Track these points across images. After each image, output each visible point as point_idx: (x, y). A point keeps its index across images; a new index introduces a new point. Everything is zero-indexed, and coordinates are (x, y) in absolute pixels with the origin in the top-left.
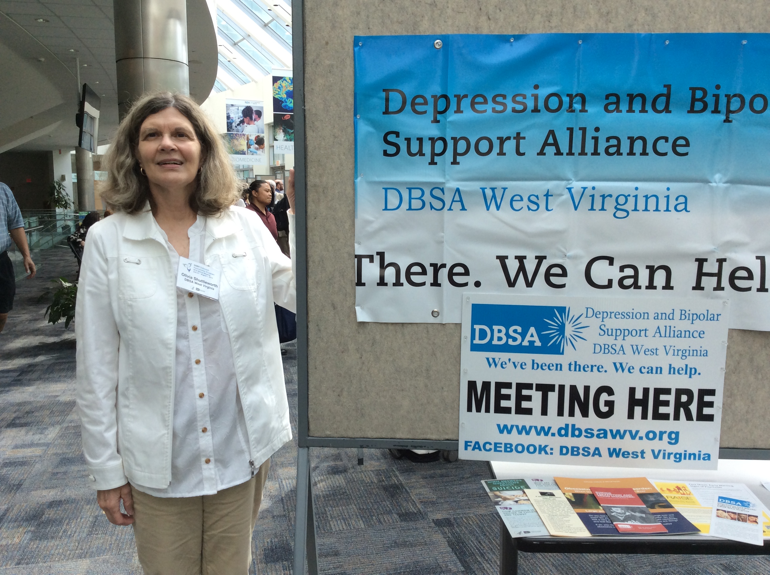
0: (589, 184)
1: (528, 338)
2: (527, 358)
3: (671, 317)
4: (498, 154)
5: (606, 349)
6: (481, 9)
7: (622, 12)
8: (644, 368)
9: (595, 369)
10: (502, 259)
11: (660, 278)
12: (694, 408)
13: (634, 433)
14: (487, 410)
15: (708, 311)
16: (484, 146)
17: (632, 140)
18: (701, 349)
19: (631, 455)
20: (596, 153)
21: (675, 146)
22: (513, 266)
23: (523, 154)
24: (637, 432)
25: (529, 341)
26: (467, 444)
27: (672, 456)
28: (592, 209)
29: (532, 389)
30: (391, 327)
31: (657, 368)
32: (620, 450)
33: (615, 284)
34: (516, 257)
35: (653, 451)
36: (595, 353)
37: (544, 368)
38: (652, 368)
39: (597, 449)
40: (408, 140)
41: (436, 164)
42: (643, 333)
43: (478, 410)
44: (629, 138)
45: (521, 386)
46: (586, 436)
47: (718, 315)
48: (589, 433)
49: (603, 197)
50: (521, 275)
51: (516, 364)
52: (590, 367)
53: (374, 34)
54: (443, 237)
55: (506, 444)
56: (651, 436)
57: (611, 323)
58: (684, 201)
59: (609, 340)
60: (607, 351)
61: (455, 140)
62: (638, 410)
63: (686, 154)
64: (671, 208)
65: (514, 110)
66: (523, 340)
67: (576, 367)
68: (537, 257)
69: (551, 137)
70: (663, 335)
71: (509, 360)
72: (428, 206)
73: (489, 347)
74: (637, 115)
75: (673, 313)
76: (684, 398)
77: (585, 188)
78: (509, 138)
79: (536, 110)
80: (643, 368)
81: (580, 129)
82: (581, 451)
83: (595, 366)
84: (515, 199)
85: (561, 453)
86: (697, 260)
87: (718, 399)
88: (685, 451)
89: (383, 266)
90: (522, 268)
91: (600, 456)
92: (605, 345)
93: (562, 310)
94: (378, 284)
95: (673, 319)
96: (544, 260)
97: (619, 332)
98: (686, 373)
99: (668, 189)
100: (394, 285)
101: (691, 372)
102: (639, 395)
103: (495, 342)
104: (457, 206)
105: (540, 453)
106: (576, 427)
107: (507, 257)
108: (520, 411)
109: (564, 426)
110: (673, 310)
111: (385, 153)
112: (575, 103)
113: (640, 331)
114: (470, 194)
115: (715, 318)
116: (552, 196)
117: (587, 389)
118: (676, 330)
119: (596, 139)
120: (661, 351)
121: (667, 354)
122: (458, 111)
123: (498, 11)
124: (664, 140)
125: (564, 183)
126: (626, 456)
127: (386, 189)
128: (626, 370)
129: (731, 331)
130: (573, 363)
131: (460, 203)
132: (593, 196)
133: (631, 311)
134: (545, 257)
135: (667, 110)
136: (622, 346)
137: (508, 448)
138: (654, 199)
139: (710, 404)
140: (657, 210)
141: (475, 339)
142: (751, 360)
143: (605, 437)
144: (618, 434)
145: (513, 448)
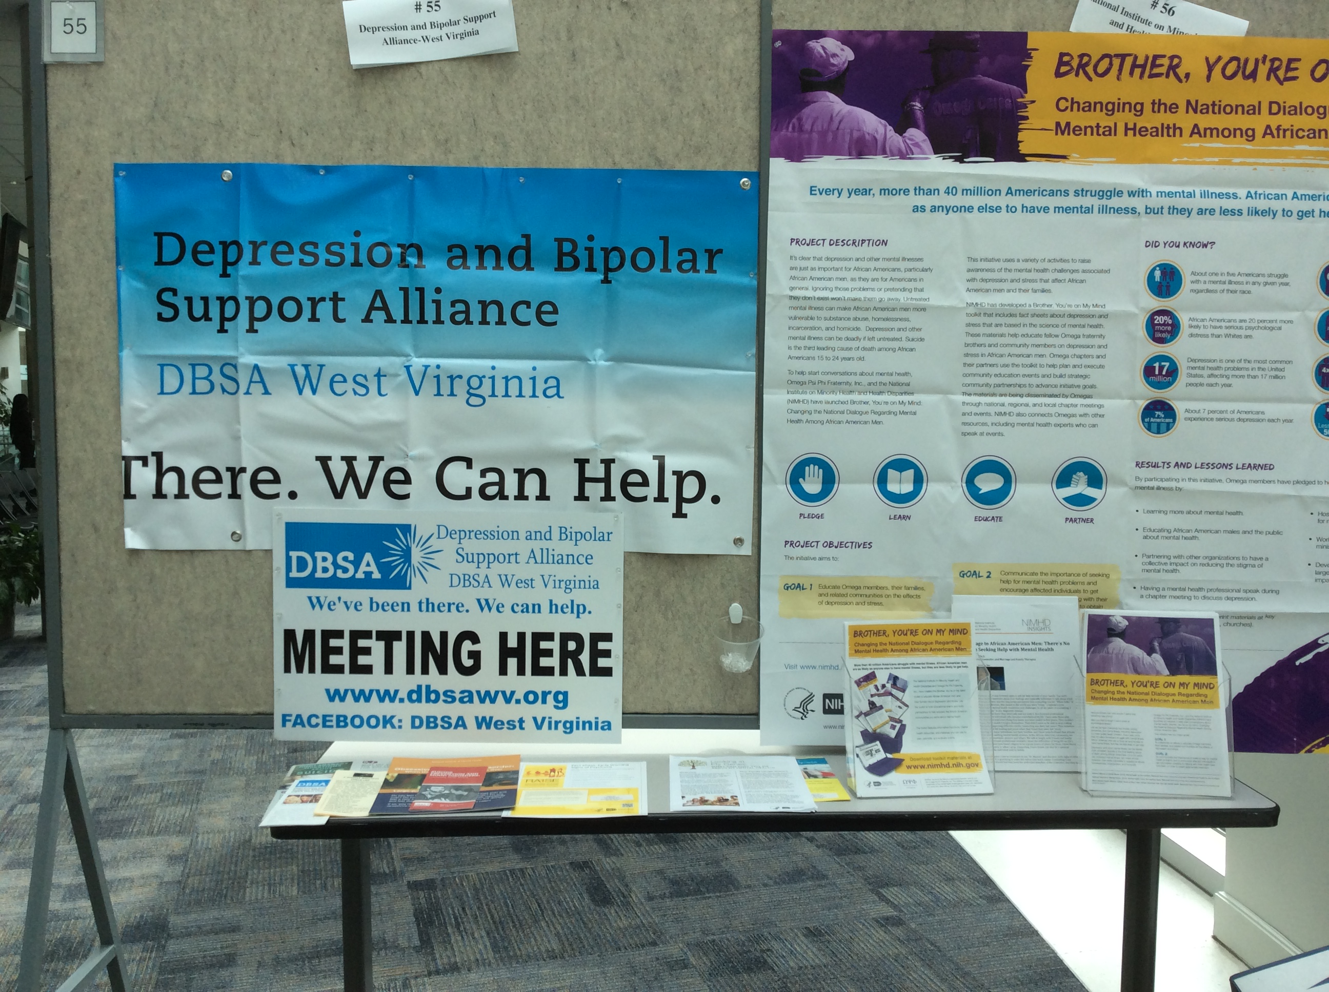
0: (433, 362)
1: (363, 568)
2: (362, 595)
3: (548, 537)
4: (310, 320)
5: (467, 581)
6: (281, 132)
7: (465, 140)
8: (518, 605)
9: (453, 608)
10: (324, 461)
11: (532, 485)
12: (585, 658)
13: (508, 695)
14: (312, 670)
15: (595, 527)
16: (290, 309)
17: (484, 305)
18: (589, 579)
19: (506, 725)
20: (438, 321)
21: (539, 313)
22: (339, 470)
23: (343, 321)
24: (513, 693)
25: (364, 572)
26: (284, 717)
27: (560, 726)
28: (439, 394)
29: (371, 638)
30: (175, 557)
31: (534, 605)
32: (491, 718)
33: (475, 493)
34: (343, 458)
35: (535, 719)
36: (452, 586)
37: (386, 608)
38: (527, 605)
39: (460, 718)
40: (189, 300)
41: (226, 331)
42: (513, 558)
43: (300, 670)
44: (480, 302)
45: (356, 635)
46: (445, 701)
47: (609, 534)
48: (449, 696)
49: (452, 378)
50: (351, 482)
51: (349, 604)
52: (447, 605)
53: (142, 162)
54: (239, 431)
55: (338, 717)
56: (531, 697)
57: (472, 546)
58: (556, 385)
59: (470, 569)
60: (467, 583)
61: (252, 301)
62: (512, 663)
63: (555, 324)
64: (539, 392)
65: (328, 263)
66: (356, 571)
67: (428, 606)
68: (371, 458)
69: (378, 299)
70: (539, 560)
71: (339, 599)
72: (218, 389)
73: (311, 582)
74: (490, 273)
75: (550, 532)
76: (572, 646)
77: (427, 367)
78: (323, 299)
79: (357, 263)
80: (515, 606)
81: (417, 289)
82: (439, 722)
83: (454, 604)
84: (335, 380)
85: (413, 726)
86: (576, 461)
87: (616, 646)
88: (578, 718)
89: (160, 474)
90: (351, 473)
91: (465, 726)
92: (464, 575)
93: (406, 529)
94: (155, 496)
95: (550, 539)
96: (381, 462)
97: (481, 557)
98: (572, 612)
99: (534, 369)
100: (176, 497)
101: (579, 610)
102: (512, 643)
103: (319, 574)
104: (257, 389)
105: (384, 727)
106: (432, 689)
107: (329, 458)
108: (356, 669)
109: (416, 689)
110: (550, 527)
111: (160, 317)
112: (409, 256)
113: (509, 555)
114: (275, 372)
115: (604, 537)
116: (385, 376)
117: (444, 635)
118: (556, 553)
119: (438, 303)
120: (538, 583)
121: (546, 586)
122: (255, 262)
123: (304, 134)
124: (525, 306)
125: (403, 359)
126: (499, 727)
127: (162, 366)
128: (494, 609)
129: (628, 555)
130: (424, 601)
131: (261, 385)
132: (438, 377)
133: (496, 529)
134: (382, 458)
135: (528, 266)
136: (487, 576)
137: (342, 721)
138: (517, 381)
139: (607, 654)
140: (520, 395)
141: (291, 571)
142: (657, 594)
143: (471, 701)
144: (488, 697)
145: (349, 721)
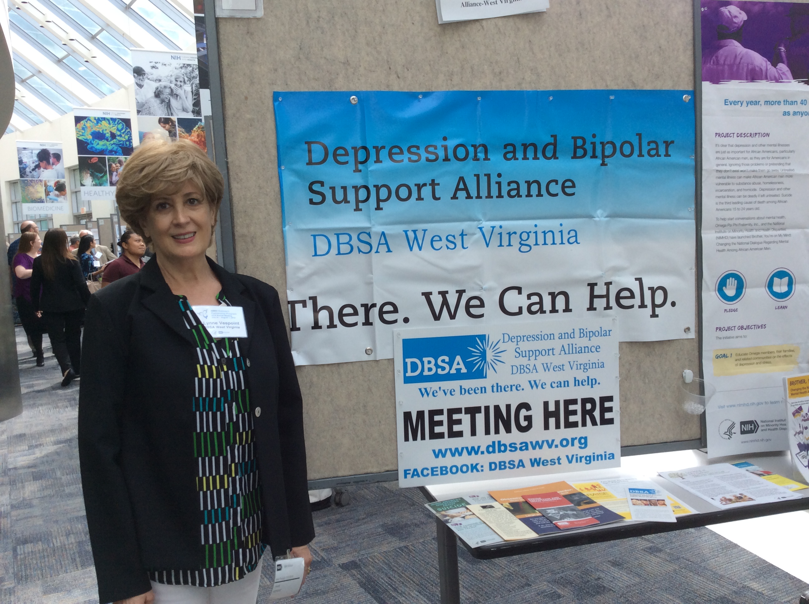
0: (497, 224)
1: (455, 366)
2: (455, 385)
3: (572, 336)
4: (417, 199)
5: (522, 369)
6: (390, 68)
7: (512, 72)
9: (514, 388)
10: (427, 295)
11: (560, 302)
12: (597, 414)
13: (550, 442)
14: (423, 438)
15: (601, 327)
16: (404, 193)
17: (529, 184)
18: (598, 362)
19: (550, 463)
20: (500, 196)
21: (563, 187)
22: (437, 300)
23: (439, 199)
24: (553, 441)
25: (456, 369)
26: (406, 473)
27: (583, 459)
28: (501, 245)
29: (461, 413)
30: (327, 368)
31: (564, 382)
32: (540, 459)
33: (525, 310)
34: (440, 293)
35: (567, 457)
36: (512, 374)
37: (471, 392)
38: (560, 382)
39: (521, 461)
40: (333, 189)
41: (361, 210)
42: (551, 352)
43: (415, 439)
44: (526, 182)
45: (451, 412)
46: (511, 451)
47: (609, 331)
48: (513, 447)
49: (509, 234)
50: (445, 308)
51: (446, 391)
52: (510, 387)
53: (293, 90)
54: (372, 278)
55: (441, 468)
56: (565, 442)
57: (525, 346)
58: (574, 235)
59: (524, 361)
60: (522, 371)
61: (378, 188)
62: (552, 421)
63: (573, 194)
64: (565, 241)
65: (428, 160)
66: (450, 369)
67: (498, 388)
68: (457, 291)
69: (461, 183)
70: (567, 352)
71: (440, 388)
72: (355, 250)
73: (421, 378)
74: (531, 162)
75: (574, 333)
76: (589, 406)
77: (493, 227)
78: (425, 185)
79: (446, 159)
80: (553, 383)
81: (485, 175)
82: (507, 465)
83: (514, 385)
84: (434, 239)
85: (491, 469)
86: (589, 285)
87: (615, 404)
88: (594, 453)
89: (316, 311)
90: (445, 303)
91: (524, 466)
92: (520, 365)
93: (482, 338)
94: (313, 328)
95: (574, 338)
96: (464, 294)
97: (531, 353)
98: (588, 384)
99: (561, 225)
100: (328, 327)
101: (592, 382)
102: (552, 408)
103: (426, 373)
104: (383, 248)
105: (472, 471)
106: (502, 443)
107: (431, 293)
108: (453, 434)
109: (491, 444)
110: (574, 329)
111: (311, 202)
112: (479, 152)
113: (549, 350)
114: (393, 236)
115: (607, 333)
116: (466, 235)
117: (508, 407)
118: (577, 347)
119: (499, 184)
120: (567, 367)
121: (572, 369)
122: (378, 161)
123: (406, 70)
124: (555, 183)
125: (476, 223)
126: (545, 464)
127: (314, 236)
128: (540, 387)
129: (621, 343)
130: (495, 385)
131: (385, 245)
132: (501, 234)
133: (540, 333)
134: (464, 291)
135: (555, 157)
136: (535, 365)
137: (444, 471)
138: (550, 234)
139: (610, 409)
140: (554, 243)
141: (407, 372)
142: (639, 367)
143: (527, 449)
144: (538, 445)
145: (448, 470)
